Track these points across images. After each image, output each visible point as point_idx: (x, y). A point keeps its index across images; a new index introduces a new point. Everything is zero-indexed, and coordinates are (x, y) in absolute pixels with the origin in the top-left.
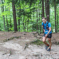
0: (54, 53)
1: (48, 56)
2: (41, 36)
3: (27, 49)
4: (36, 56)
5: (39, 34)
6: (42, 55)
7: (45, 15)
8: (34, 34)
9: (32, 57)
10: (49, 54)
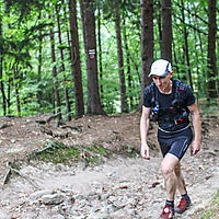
1: (96, 201)
2: (69, 130)
3: (16, 183)
4: (51, 204)
5: (60, 124)
6: (73, 200)
7: (83, 51)
8: (43, 122)
9: (34, 210)
10: (100, 191)
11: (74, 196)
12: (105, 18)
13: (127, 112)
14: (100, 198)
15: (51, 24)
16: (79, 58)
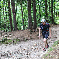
0: (22, 49)
2: (9, 35)
4: (4, 55)
5: (6, 33)
6: (10, 54)
7: (12, 13)
8: (1, 33)
10: (18, 51)
11: (11, 53)
12: (18, 4)
13: (24, 29)
14: (18, 53)
15: (3, 6)
16: (11, 15)
